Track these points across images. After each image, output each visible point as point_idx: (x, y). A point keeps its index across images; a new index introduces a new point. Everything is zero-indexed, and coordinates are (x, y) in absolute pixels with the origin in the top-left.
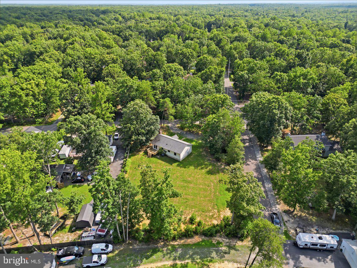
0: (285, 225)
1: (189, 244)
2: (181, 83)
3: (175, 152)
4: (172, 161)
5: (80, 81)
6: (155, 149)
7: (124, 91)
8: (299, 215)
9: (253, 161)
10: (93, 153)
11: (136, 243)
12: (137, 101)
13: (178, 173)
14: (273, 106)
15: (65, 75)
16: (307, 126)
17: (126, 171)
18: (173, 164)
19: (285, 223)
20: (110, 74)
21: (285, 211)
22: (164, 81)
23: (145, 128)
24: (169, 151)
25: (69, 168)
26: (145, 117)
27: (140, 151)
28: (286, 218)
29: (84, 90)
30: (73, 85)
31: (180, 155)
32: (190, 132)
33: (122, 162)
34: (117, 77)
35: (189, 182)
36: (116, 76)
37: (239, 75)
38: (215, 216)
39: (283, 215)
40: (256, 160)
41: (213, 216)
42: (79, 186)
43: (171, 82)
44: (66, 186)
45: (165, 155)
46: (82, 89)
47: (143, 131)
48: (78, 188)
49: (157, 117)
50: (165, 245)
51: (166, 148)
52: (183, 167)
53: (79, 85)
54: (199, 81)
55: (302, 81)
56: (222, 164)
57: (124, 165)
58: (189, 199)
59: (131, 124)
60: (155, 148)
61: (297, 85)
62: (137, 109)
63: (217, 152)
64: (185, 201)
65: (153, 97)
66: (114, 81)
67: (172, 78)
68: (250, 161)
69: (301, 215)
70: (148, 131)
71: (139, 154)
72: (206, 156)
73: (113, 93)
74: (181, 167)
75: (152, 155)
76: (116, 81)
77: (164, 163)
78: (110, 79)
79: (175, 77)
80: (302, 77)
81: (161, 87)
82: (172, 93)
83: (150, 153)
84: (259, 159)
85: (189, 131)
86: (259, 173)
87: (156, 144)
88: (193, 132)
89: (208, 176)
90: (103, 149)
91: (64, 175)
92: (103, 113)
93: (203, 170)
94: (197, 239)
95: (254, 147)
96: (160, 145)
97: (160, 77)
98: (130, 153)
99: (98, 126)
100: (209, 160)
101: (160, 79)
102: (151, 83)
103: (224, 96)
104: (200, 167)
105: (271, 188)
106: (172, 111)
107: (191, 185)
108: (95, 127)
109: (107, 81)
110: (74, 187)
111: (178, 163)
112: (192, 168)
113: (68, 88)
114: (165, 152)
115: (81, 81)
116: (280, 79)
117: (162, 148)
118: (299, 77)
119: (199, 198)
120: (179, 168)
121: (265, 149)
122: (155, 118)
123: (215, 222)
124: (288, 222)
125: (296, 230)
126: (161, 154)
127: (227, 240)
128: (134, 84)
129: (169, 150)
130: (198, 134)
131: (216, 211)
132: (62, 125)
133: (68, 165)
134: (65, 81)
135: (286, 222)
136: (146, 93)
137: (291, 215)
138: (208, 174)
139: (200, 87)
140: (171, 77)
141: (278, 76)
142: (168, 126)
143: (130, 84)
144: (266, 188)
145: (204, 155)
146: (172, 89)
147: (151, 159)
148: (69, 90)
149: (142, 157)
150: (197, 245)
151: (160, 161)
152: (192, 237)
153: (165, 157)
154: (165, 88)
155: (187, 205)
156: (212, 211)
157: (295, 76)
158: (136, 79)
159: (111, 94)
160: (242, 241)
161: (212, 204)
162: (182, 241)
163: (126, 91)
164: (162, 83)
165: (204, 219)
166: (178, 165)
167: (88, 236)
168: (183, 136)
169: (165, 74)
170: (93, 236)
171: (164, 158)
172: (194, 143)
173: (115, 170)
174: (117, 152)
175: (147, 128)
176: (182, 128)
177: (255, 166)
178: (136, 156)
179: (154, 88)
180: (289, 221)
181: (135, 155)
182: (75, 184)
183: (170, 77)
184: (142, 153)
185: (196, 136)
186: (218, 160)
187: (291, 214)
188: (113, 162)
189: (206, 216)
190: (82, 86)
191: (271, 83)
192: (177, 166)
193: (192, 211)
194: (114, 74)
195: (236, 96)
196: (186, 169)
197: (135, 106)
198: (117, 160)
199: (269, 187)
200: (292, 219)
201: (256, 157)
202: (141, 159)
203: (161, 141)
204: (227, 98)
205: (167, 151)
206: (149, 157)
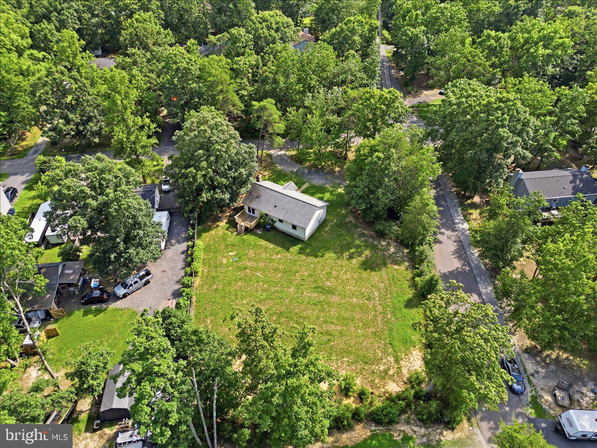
0: (530, 382)
1: (346, 447)
2: (293, 60)
3: (295, 223)
4: (287, 240)
5: (71, 59)
6: (251, 214)
7: (173, 82)
8: (553, 356)
9: (448, 233)
10: (119, 243)
12: (206, 112)
13: (303, 269)
14: (497, 118)
15: (39, 43)
16: (553, 151)
17: (195, 272)
18: (291, 249)
19: (531, 378)
20: (138, 39)
21: (527, 349)
22: (256, 56)
23: (227, 174)
24: (281, 221)
25: (71, 271)
26: (226, 152)
27: (217, 219)
28: (530, 366)
29: (85, 81)
30: (57, 72)
31: (304, 229)
32: (316, 169)
33: (184, 246)
34: (154, 44)
35: (330, 292)
36: (150, 42)
38: (391, 372)
39: (524, 360)
40: (454, 230)
41: (386, 371)
42: (99, 311)
43: (271, 56)
44: (70, 314)
45: (274, 228)
46: (79, 78)
47: (224, 181)
48: (95, 316)
49: (251, 148)
51: (275, 214)
52: (311, 256)
53: (70, 70)
54: (330, 52)
55: (541, 51)
56: (389, 244)
57: (189, 259)
58: (334, 333)
59: (198, 168)
60: (249, 211)
61: (529, 61)
62: (207, 134)
63: (377, 217)
64: (325, 338)
65: (235, 95)
66: (148, 55)
67: (273, 48)
68: (443, 234)
69: (558, 356)
70: (234, 178)
71: (218, 226)
72: (356, 227)
73: (149, 85)
74: (307, 255)
75: (247, 228)
76: (154, 57)
77: (272, 246)
78: (138, 52)
79: (279, 46)
80: (542, 43)
81: (250, 71)
82: (275, 81)
83: (242, 224)
84: (460, 226)
85: (315, 166)
86: (465, 260)
87: (253, 206)
88: (323, 168)
89: (365, 274)
90: (141, 232)
91: (63, 288)
92: (132, 138)
93: (354, 261)
94: (360, 432)
95: (448, 199)
96: (262, 207)
97: (246, 46)
98: (199, 225)
99: (123, 187)
100: (363, 235)
101: (247, 50)
102: (229, 61)
103: (390, 92)
104: (347, 253)
105: (493, 294)
106: (281, 127)
107: (334, 299)
108: (116, 191)
109: (133, 54)
110: (86, 314)
111: (300, 246)
112: (330, 255)
113: (46, 79)
114: (272, 221)
115: (74, 58)
116: (496, 47)
117: (267, 215)
118: (536, 43)
119: (353, 329)
120: (303, 257)
121: (469, 201)
122: (248, 150)
123: (394, 388)
124: (536, 375)
125: (555, 395)
126: (264, 227)
127: (423, 431)
128: (192, 65)
129: (281, 218)
130: (332, 172)
131: (391, 359)
132: (45, 162)
133: (69, 263)
134: (40, 55)
135: (533, 375)
136: (221, 87)
137: (538, 359)
138: (365, 270)
139: (332, 69)
140: (271, 45)
141: (493, 41)
142: (270, 156)
143: (184, 65)
144: (484, 297)
145: (351, 222)
146: (276, 73)
147: (245, 237)
148: (50, 82)
149: (224, 234)
150: (363, 446)
151: (263, 243)
153: (273, 233)
154: (260, 71)
155: (331, 348)
156: (384, 361)
157: (527, 41)
158: (193, 45)
159: (145, 87)
160: (453, 429)
161: (381, 343)
162: (332, 439)
163: (175, 80)
164: (253, 59)
165: (369, 382)
166: (301, 251)
167: (130, 442)
168: (304, 180)
169: (257, 38)
170: (141, 441)
171: (270, 235)
172: (327, 196)
173: (173, 268)
174: (171, 223)
175: (232, 174)
176: (298, 160)
177: (455, 244)
178: (213, 232)
179: (236, 73)
180: (537, 372)
181: (209, 229)
182: (88, 307)
183: (268, 44)
184: (223, 224)
185: (329, 177)
186: (381, 235)
187: (538, 356)
188: (165, 249)
189: (373, 372)
190: (78, 72)
191: (477, 55)
192: (300, 253)
193: (342, 362)
194: (147, 39)
195: (397, 79)
196: (318, 259)
197: (202, 128)
198: (173, 241)
199: (487, 293)
200: (543, 367)
201: (453, 221)
202: (224, 238)
203: (262, 199)
204: (396, 97)
205: (278, 221)
206: (239, 234)
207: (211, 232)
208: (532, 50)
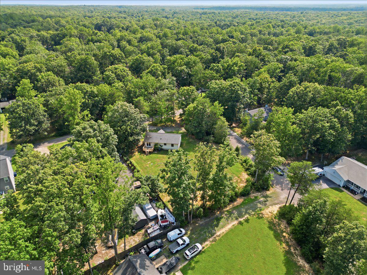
1: (238, 206)
3: (173, 143)
6: (149, 146)
11: (198, 220)
24: (165, 144)
27: (133, 152)
31: (177, 144)
32: (165, 127)
37: (179, 70)
40: (232, 136)
45: (162, 150)
50: (222, 213)
51: (162, 142)
55: (236, 68)
57: (132, 167)
68: (229, 138)
71: (135, 155)
72: (195, 142)
75: (150, 152)
77: (165, 156)
83: (147, 151)
84: (234, 134)
85: (163, 126)
86: (242, 143)
87: (150, 141)
88: (167, 126)
94: (239, 201)
96: (155, 141)
114: (161, 146)
116: (218, 69)
117: (157, 144)
118: (233, 66)
121: (232, 126)
123: (242, 185)
126: (158, 150)
127: (260, 194)
130: (172, 126)
131: (237, 177)
135: (283, 169)
137: (283, 165)
141: (216, 67)
145: (192, 141)
147: (151, 156)
149: (140, 157)
150: (243, 204)
151: (160, 156)
152: (235, 200)
160: (269, 190)
162: (231, 206)
167: (154, 231)
170: (158, 229)
176: (154, 125)
177: (235, 140)
184: (137, 153)
201: (230, 133)
203: (153, 137)
205: (163, 145)
206: (147, 155)
207: (133, 158)
208: (232, 68)
